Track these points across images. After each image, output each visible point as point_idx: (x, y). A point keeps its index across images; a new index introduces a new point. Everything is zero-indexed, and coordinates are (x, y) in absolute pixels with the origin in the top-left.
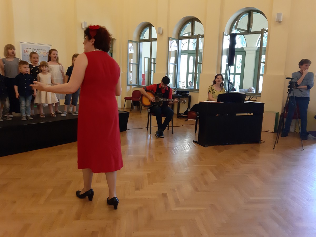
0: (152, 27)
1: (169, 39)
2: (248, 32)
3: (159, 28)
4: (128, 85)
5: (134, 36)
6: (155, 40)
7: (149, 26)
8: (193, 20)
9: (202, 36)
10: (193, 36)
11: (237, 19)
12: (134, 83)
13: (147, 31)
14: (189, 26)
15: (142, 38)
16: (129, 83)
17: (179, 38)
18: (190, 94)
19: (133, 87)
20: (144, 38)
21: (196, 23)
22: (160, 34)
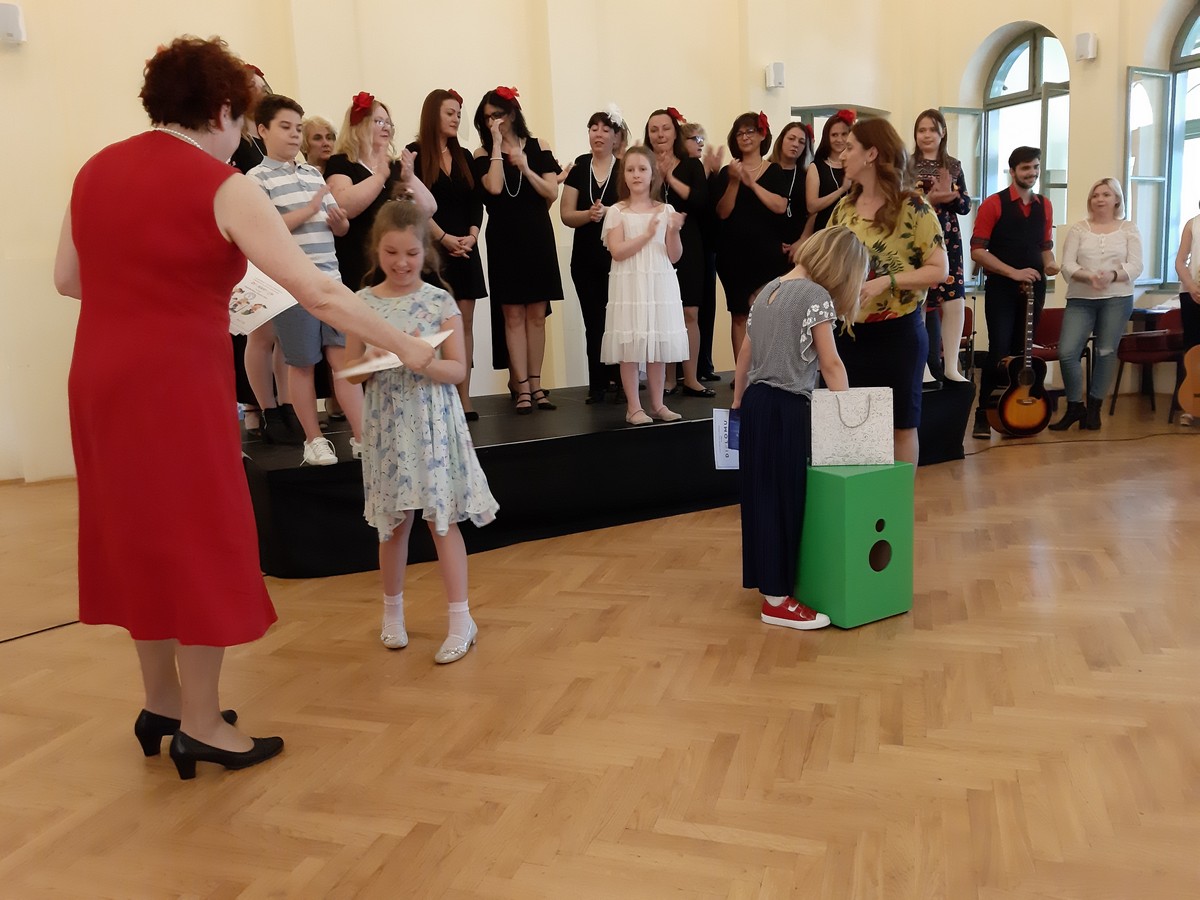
1: (1132, 74)
3: (1081, 39)
6: (1062, 89)
7: (1032, 35)
15: (997, 91)
20: (1004, 93)
22: (1085, 61)
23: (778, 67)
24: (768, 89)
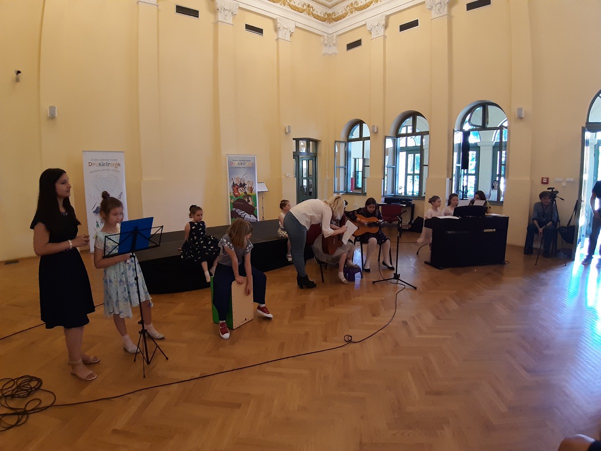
0: (364, 124)
1: (386, 137)
2: (484, 127)
3: (373, 127)
4: (335, 192)
5: (342, 136)
6: (368, 138)
7: (360, 123)
8: (414, 115)
9: (427, 133)
10: (415, 133)
11: (471, 111)
12: (342, 189)
13: (357, 128)
14: (409, 121)
15: (351, 137)
16: (336, 190)
17: (397, 135)
18: (413, 202)
19: (341, 194)
20: (353, 137)
21: (418, 117)
22: (374, 132)
23: (289, 127)
24: (286, 133)
